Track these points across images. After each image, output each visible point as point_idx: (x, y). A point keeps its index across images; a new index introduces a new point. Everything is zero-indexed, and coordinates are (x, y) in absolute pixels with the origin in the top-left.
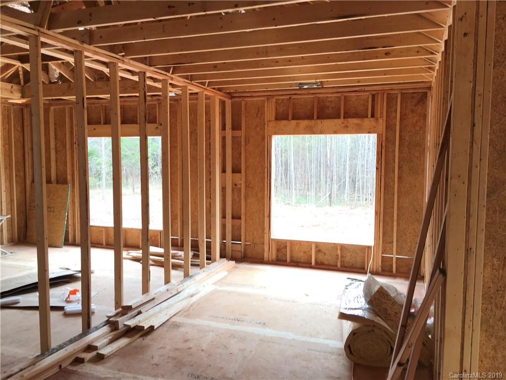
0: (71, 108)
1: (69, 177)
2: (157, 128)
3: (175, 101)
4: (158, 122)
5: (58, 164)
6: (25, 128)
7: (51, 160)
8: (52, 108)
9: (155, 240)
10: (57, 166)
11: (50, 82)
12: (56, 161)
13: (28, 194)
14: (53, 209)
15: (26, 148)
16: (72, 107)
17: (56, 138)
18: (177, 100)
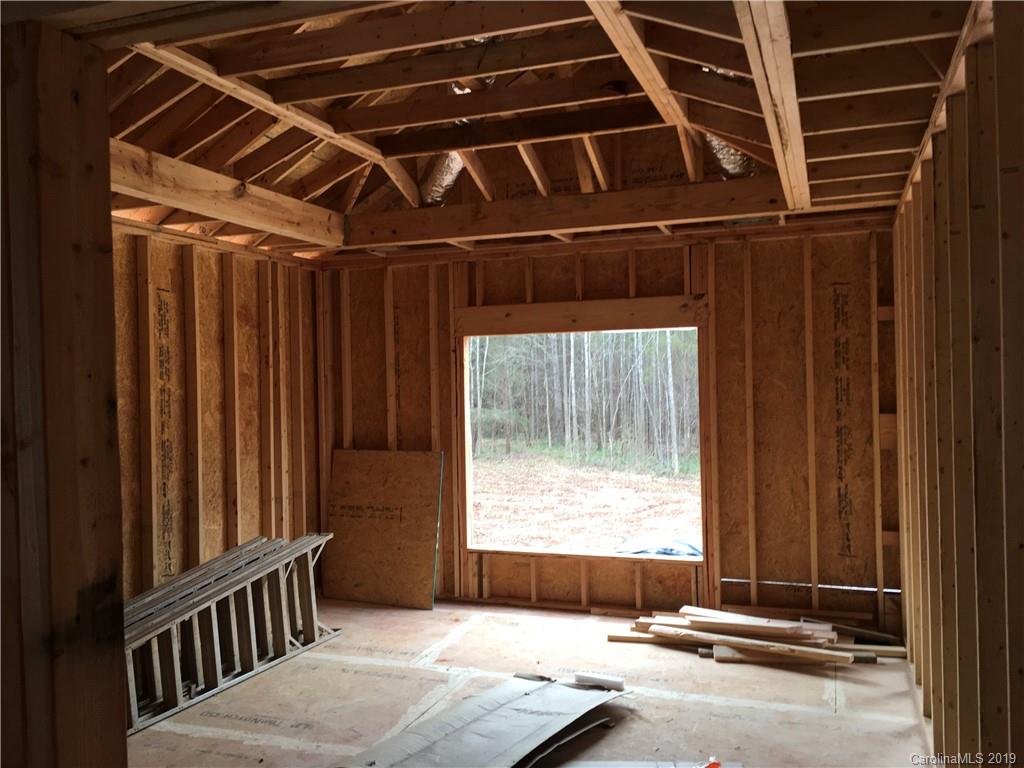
0: (443, 269)
1: (435, 433)
2: (685, 306)
3: (738, 239)
4: (687, 289)
5: (403, 404)
6: (320, 319)
7: (388, 394)
8: (390, 268)
9: (674, 587)
10: (399, 406)
11: (423, 204)
12: (398, 396)
13: (324, 477)
14: (398, 512)
15: (321, 366)
16: (446, 265)
17: (396, 341)
18: (744, 236)
